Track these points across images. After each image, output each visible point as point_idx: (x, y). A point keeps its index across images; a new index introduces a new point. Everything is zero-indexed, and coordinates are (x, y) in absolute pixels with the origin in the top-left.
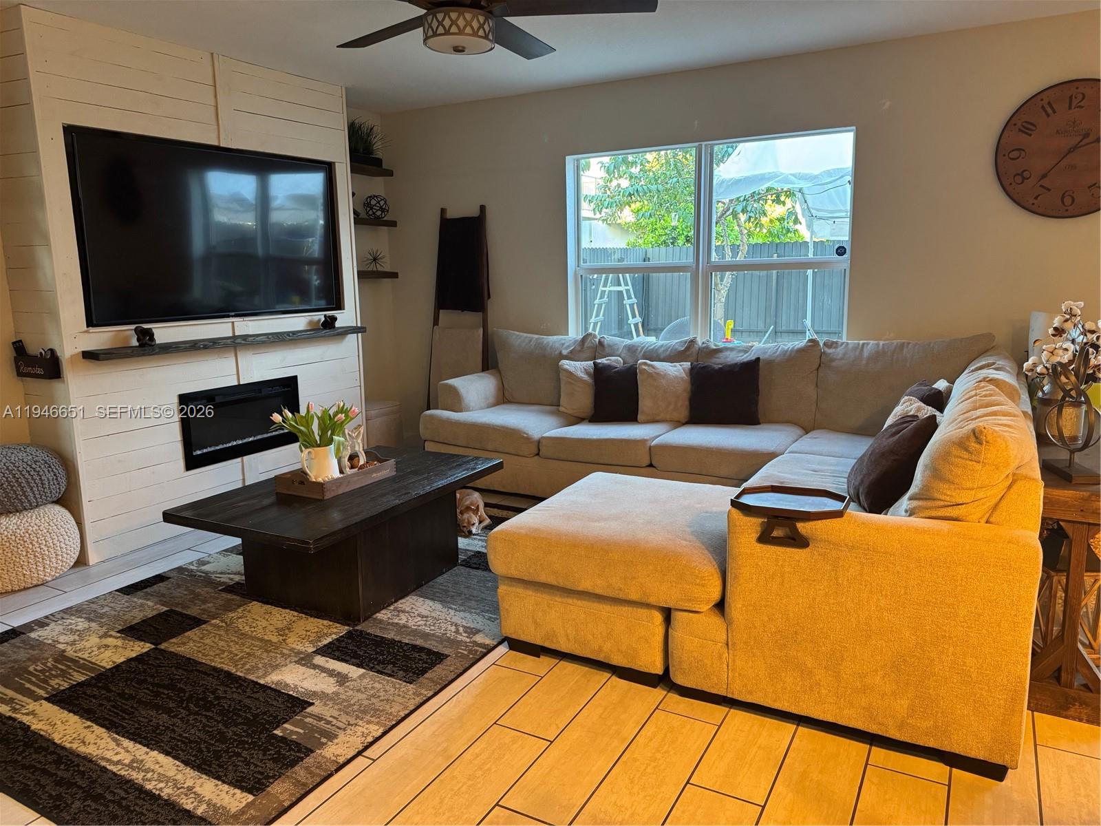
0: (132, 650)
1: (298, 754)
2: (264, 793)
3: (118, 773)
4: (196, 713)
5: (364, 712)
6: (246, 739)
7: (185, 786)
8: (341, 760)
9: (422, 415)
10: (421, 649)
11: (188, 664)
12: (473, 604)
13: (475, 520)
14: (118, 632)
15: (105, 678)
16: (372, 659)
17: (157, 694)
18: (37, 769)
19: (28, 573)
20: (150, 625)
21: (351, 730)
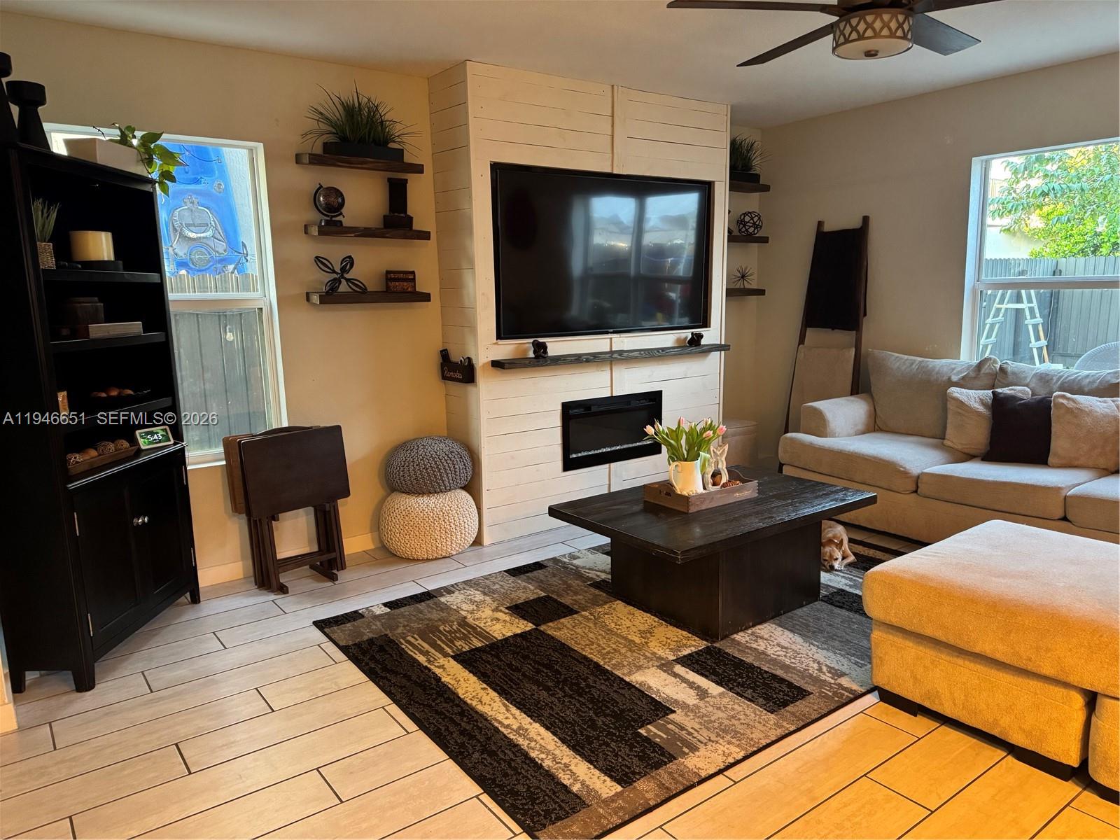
0: (518, 627)
1: (661, 758)
2: (631, 787)
3: (508, 736)
4: (571, 696)
5: (723, 731)
6: (614, 731)
7: (563, 762)
8: (703, 774)
9: (782, 437)
10: (782, 680)
11: (563, 648)
12: (837, 644)
13: (838, 555)
14: (506, 608)
15: (497, 648)
16: (732, 679)
17: (538, 672)
18: (446, 717)
19: (440, 546)
20: (532, 607)
21: (712, 746)
